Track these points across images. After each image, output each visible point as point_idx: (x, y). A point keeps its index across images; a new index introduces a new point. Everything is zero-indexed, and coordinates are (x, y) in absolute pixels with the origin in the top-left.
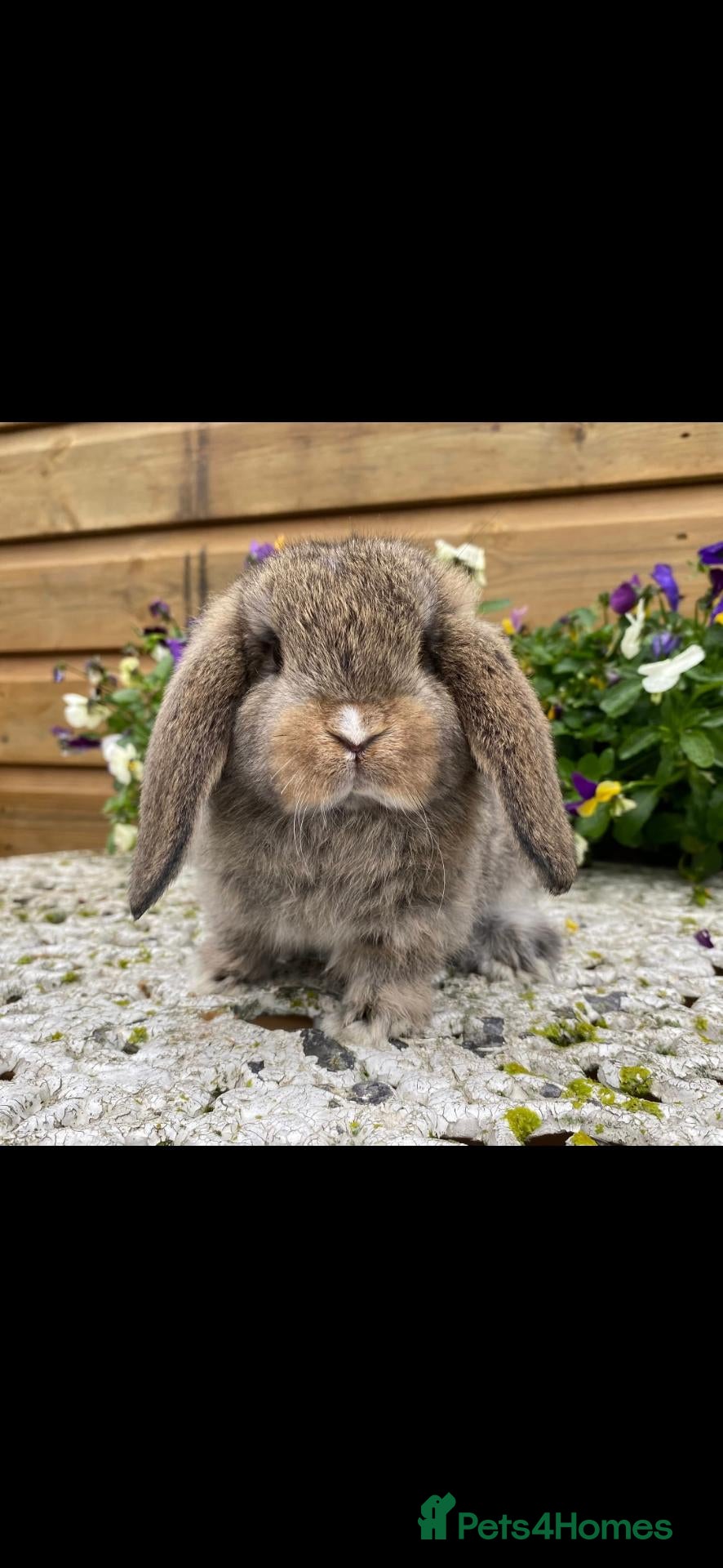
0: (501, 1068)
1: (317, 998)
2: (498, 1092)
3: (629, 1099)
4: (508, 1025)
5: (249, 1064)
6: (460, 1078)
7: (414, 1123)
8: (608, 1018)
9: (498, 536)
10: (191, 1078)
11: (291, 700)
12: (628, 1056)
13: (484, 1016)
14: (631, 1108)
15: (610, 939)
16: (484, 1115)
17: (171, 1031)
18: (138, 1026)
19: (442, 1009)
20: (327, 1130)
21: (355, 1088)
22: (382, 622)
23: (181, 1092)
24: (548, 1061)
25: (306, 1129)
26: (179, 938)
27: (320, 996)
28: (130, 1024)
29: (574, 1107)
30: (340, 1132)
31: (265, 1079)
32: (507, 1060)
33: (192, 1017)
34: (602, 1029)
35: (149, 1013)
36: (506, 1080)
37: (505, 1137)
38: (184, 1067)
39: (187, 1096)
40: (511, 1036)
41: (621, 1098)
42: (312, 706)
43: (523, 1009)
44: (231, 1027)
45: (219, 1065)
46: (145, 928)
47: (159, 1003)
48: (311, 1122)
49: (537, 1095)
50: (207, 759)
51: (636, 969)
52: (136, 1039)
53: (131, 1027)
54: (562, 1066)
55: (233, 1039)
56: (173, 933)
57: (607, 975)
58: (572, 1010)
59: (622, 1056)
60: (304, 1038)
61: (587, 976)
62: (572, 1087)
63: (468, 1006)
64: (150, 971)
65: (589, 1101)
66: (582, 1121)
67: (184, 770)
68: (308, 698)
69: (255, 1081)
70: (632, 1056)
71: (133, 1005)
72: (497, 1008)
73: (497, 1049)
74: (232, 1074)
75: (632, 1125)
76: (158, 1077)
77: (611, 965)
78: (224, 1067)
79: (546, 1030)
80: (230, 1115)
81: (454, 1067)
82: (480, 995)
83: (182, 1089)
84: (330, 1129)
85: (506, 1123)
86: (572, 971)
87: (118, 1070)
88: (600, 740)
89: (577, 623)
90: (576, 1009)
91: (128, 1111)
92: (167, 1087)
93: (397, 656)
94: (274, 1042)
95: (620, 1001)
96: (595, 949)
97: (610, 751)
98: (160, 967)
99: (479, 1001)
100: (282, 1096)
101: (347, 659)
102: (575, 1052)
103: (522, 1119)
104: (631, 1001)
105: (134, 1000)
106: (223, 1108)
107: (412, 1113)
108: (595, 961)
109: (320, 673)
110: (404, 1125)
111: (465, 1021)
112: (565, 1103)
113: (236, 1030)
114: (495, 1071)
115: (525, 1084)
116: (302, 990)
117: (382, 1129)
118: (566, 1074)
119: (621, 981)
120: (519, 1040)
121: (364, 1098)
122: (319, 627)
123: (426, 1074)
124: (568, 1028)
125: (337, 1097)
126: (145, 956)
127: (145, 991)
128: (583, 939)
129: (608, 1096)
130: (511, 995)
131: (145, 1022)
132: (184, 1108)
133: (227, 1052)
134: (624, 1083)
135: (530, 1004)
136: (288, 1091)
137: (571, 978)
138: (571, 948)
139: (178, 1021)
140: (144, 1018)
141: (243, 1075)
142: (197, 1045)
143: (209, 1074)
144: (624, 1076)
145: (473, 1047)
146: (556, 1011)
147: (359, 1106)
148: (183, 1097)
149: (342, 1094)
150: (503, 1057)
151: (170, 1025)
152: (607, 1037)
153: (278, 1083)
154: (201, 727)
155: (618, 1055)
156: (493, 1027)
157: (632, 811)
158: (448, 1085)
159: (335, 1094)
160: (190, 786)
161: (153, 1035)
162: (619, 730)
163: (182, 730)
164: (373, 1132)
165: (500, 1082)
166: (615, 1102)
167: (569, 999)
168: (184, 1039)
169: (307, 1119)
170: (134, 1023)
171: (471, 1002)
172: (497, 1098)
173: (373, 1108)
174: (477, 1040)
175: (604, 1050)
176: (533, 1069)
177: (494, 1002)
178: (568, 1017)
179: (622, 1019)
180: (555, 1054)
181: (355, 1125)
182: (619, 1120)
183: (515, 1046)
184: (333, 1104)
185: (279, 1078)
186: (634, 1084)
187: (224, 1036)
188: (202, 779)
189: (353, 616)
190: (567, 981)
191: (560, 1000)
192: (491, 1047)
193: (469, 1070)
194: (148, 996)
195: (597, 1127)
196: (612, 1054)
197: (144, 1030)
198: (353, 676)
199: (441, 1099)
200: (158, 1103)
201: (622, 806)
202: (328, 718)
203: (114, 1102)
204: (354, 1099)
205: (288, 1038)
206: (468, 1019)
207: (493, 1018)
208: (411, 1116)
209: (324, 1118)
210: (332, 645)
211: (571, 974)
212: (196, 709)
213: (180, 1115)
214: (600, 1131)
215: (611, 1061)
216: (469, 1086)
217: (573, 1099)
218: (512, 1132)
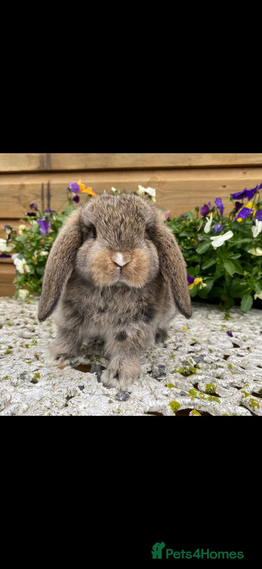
0: (166, 386)
1: (99, 359)
2: (166, 395)
3: (209, 396)
4: (167, 368)
5: (79, 387)
6: (152, 389)
7: (139, 408)
8: (200, 365)
9: (159, 183)
10: (58, 393)
11: (99, 248)
12: (207, 379)
13: (158, 365)
14: (210, 400)
15: (198, 333)
16: (162, 404)
17: (49, 374)
18: (36, 372)
19: (144, 362)
20: (109, 412)
21: (117, 395)
22: (133, 223)
23: (56, 399)
24: (181, 382)
25: (102, 412)
26: (46, 335)
27: (100, 358)
28: (33, 372)
29: (192, 400)
30: (114, 412)
31: (85, 393)
32: (168, 383)
33: (55, 368)
34: (198, 369)
35: (40, 367)
36: (168, 390)
37: (169, 412)
38: (56, 389)
39: (58, 401)
40: (168, 373)
41: (207, 396)
42: (107, 251)
43: (171, 362)
44: (71, 372)
45: (68, 388)
46: (32, 330)
47: (43, 362)
48: (103, 409)
49: (179, 395)
50: (67, 270)
51: (208, 346)
52: (36, 377)
53: (34, 373)
54: (186, 384)
55: (72, 377)
56: (44, 332)
57: (198, 348)
58: (188, 362)
59: (205, 380)
60: (97, 376)
61: (191, 348)
62: (190, 392)
63: (152, 361)
64: (38, 349)
65: (196, 398)
66: (194, 405)
67: (59, 274)
68: (106, 248)
69: (82, 393)
70: (209, 380)
71: (33, 363)
72: (162, 362)
73: (164, 378)
74: (73, 390)
75: (211, 406)
76: (47, 393)
77: (199, 344)
78: (70, 388)
79: (180, 370)
80: (75, 407)
81: (150, 386)
82: (156, 357)
83: (56, 398)
84: (110, 412)
85: (170, 407)
86: (187, 346)
87: (31, 391)
88: (195, 261)
89: (188, 218)
90: (189, 362)
91: (38, 408)
92: (50, 397)
93: (137, 235)
94: (86, 377)
95: (203, 358)
96: (193, 337)
97: (199, 266)
98: (41, 347)
99: (156, 359)
100: (92, 399)
101: (120, 235)
102: (190, 379)
103: (175, 405)
104: (207, 358)
105: (34, 361)
106: (72, 405)
107: (138, 404)
108: (194, 342)
109: (110, 239)
110: (136, 409)
111: (152, 367)
112: (188, 398)
113: (72, 373)
114: (164, 387)
115: (175, 392)
116: (94, 356)
117: (128, 411)
118: (188, 387)
119: (203, 350)
120: (171, 374)
121: (121, 399)
122: (111, 223)
123: (141, 389)
124: (187, 369)
125: (111, 399)
126: (35, 342)
127: (37, 357)
128: (189, 333)
129: (202, 396)
130: (167, 356)
131: (39, 370)
132: (58, 406)
133: (70, 382)
134: (207, 390)
135: (174, 360)
136: (94, 397)
137: (186, 349)
138: (185, 337)
139: (51, 370)
140: (38, 369)
141: (77, 391)
142: (59, 380)
143: (65, 391)
144: (207, 387)
145: (156, 378)
146: (183, 362)
147: (119, 402)
148: (57, 401)
149: (113, 398)
150: (166, 381)
151: (48, 371)
152: (200, 372)
153: (90, 394)
154: (65, 259)
155: (204, 379)
156: (162, 369)
157: (205, 287)
158: (149, 393)
159: (111, 398)
160: (61, 279)
161: (42, 376)
162: (201, 258)
163: (58, 260)
164: (125, 413)
165: (166, 391)
166: (205, 397)
167: (186, 357)
168: (54, 377)
169: (102, 408)
170: (35, 371)
171: (153, 359)
172: (165, 397)
173: (124, 403)
174: (157, 375)
175: (200, 378)
176: (176, 385)
177: (161, 360)
178: (187, 365)
179: (205, 365)
180: (184, 380)
181: (118, 409)
182: (207, 404)
183: (170, 376)
184: (110, 402)
185: (90, 392)
186: (210, 390)
187: (68, 375)
188: (64, 277)
189: (123, 220)
190: (185, 350)
191: (183, 358)
192: (162, 377)
193: (156, 387)
194: (38, 359)
195: (199, 406)
196: (202, 379)
197: (39, 374)
198: (121, 241)
199: (147, 399)
200: (48, 404)
201: (202, 286)
202: (112, 256)
203: (32, 404)
204: (117, 400)
205: (91, 376)
206: (153, 366)
207: (161, 366)
208: (137, 406)
209: (108, 407)
210: (115, 230)
211: (186, 347)
212: (64, 253)
213: (57, 408)
214: (200, 408)
215: (202, 382)
216: (156, 393)
217: (191, 397)
218: (172, 410)
